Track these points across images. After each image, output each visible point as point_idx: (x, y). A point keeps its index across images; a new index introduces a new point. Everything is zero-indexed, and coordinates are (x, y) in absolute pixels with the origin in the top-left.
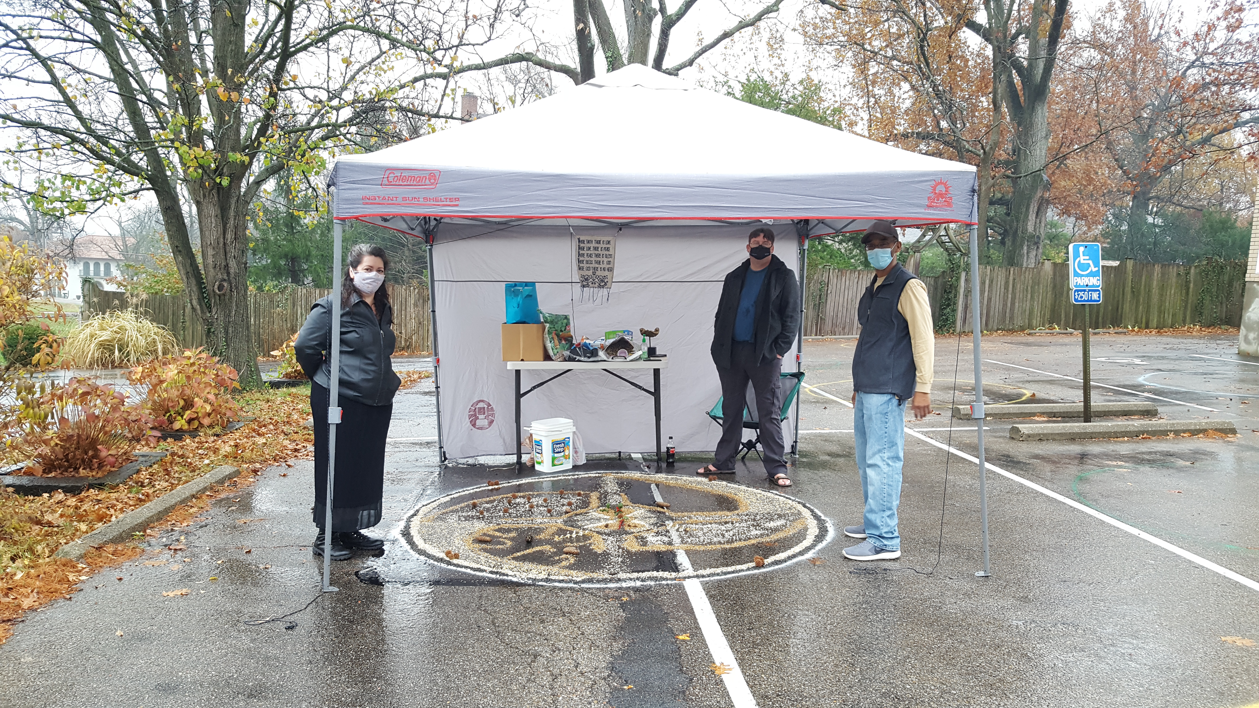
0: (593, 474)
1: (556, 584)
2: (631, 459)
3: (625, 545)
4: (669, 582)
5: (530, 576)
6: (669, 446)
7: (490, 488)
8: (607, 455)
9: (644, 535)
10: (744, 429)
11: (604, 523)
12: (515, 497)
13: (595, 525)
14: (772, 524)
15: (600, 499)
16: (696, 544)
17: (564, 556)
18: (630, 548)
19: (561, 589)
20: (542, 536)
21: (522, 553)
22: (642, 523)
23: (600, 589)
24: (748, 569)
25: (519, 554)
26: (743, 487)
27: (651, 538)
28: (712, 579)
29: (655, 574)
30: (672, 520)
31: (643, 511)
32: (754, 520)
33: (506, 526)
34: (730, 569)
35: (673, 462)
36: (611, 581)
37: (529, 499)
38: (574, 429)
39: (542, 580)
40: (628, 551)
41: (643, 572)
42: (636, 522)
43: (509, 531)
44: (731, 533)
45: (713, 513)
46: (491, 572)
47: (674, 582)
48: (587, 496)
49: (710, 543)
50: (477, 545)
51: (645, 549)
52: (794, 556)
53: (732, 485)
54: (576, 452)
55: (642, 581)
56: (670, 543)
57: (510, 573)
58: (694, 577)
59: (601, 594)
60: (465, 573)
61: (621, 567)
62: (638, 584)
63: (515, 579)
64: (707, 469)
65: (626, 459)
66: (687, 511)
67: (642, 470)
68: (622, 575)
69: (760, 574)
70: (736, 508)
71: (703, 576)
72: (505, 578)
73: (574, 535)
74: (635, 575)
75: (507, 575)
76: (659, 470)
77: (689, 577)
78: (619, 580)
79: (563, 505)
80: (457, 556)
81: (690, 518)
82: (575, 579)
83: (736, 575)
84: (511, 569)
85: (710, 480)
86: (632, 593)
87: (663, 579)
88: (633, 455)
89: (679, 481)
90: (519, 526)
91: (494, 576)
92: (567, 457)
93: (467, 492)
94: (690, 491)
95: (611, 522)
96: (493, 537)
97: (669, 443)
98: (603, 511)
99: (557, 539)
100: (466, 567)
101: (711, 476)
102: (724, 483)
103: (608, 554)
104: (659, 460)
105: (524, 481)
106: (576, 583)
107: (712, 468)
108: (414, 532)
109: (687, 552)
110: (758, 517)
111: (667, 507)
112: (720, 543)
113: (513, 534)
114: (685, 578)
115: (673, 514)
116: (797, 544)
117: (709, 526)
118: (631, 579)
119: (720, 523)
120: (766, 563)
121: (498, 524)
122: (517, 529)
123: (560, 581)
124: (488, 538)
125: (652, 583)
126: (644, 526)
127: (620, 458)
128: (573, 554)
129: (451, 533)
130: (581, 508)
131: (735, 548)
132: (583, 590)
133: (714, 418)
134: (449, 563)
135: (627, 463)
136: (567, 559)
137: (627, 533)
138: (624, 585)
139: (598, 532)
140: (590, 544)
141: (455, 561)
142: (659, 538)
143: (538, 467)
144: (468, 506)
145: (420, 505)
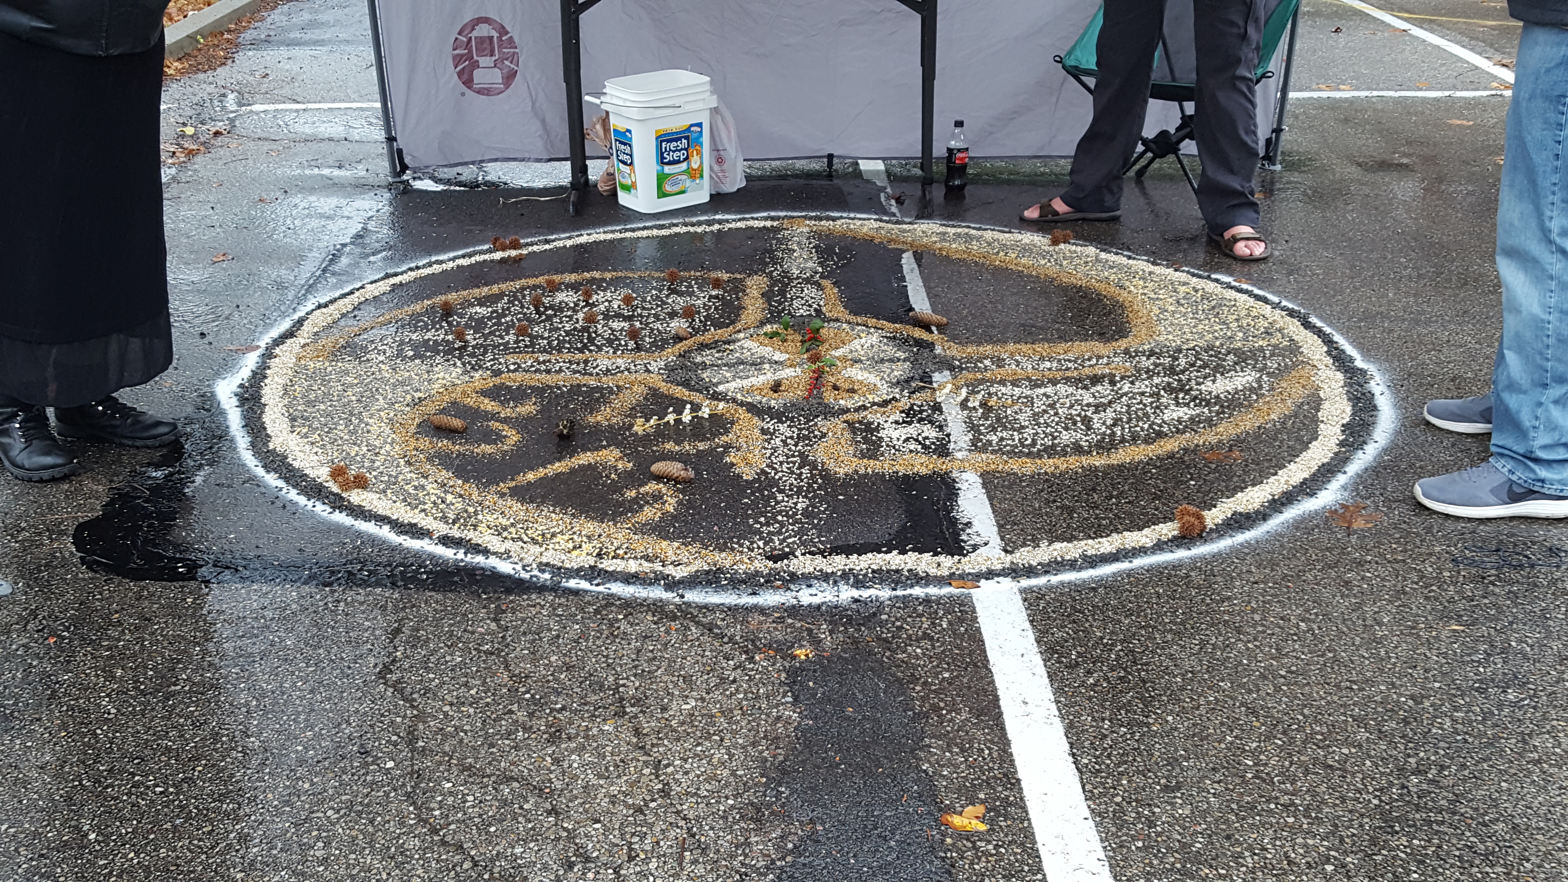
0: (758, 221)
1: (617, 588)
2: (857, 174)
3: (820, 453)
4: (933, 591)
5: (549, 557)
6: (953, 144)
7: (498, 255)
8: (800, 164)
9: (875, 417)
10: (1150, 100)
11: (768, 377)
12: (554, 288)
13: (746, 383)
14: (1220, 386)
15: (767, 296)
16: (1012, 454)
17: (651, 487)
18: (831, 465)
19: (630, 606)
20: (602, 417)
21: (541, 472)
22: (872, 378)
23: (732, 610)
24: (1159, 546)
25: (531, 476)
26: (1141, 265)
27: (892, 433)
28: (1055, 579)
29: (895, 560)
30: (952, 368)
31: (874, 339)
32: (1171, 371)
33: (514, 380)
34: (1107, 545)
35: (961, 188)
36: (770, 581)
37: (588, 295)
38: (713, 102)
39: (577, 573)
40: (827, 477)
41: (861, 550)
42: (857, 373)
43: (518, 395)
44: (1110, 414)
45: (1062, 347)
46: (446, 541)
47: (946, 590)
48: (738, 288)
49: (1051, 451)
50: (425, 443)
51: (873, 466)
52: (1287, 499)
53: (1112, 257)
54: (720, 160)
55: (859, 584)
56: (942, 449)
57: (494, 543)
58: (1003, 573)
59: (737, 631)
60: (373, 540)
61: (801, 533)
62: (847, 594)
63: (505, 567)
64: (1046, 209)
65: (845, 176)
66: (991, 341)
67: (881, 210)
68: (803, 564)
69: (1194, 564)
70: (1122, 332)
71: (1030, 571)
72: (479, 559)
73: (686, 417)
74: (839, 562)
75: (486, 552)
76: (925, 212)
77: (990, 574)
78: (794, 578)
79: (673, 315)
80: (361, 483)
81: (999, 362)
82: (670, 570)
83: (1124, 566)
84: (500, 530)
85: (1055, 242)
86: (823, 631)
87: (916, 578)
88: (864, 165)
89: (975, 245)
90: (549, 379)
91: (448, 553)
92: (695, 174)
93: (436, 269)
94: (1002, 274)
95: (787, 373)
96: (476, 414)
97: (953, 136)
98: (772, 335)
99: (639, 427)
100: (382, 519)
101: (1058, 232)
102: (1091, 250)
103: (773, 483)
104: (927, 182)
105: (585, 238)
106: (672, 585)
107: (1059, 206)
108: (271, 393)
109: (989, 480)
110: (1182, 361)
111: (941, 328)
112: (1078, 449)
113: (528, 408)
114: (978, 577)
115: (954, 351)
116: (1294, 455)
117: (1049, 390)
118: (825, 577)
119: (1077, 382)
120: (1210, 524)
121: (497, 373)
122: (539, 391)
123: (629, 578)
124: (457, 423)
125: (884, 593)
126: (873, 389)
127: (830, 174)
128: (677, 481)
129: (366, 399)
130: (718, 325)
131: (1121, 468)
132: (686, 612)
133: (1076, 73)
134: (338, 503)
135: (847, 187)
136: (658, 497)
137: (829, 412)
138: (807, 597)
139: (752, 408)
140: (727, 447)
141: (356, 497)
142: (912, 430)
143: (624, 199)
144: (430, 311)
145: (310, 306)
